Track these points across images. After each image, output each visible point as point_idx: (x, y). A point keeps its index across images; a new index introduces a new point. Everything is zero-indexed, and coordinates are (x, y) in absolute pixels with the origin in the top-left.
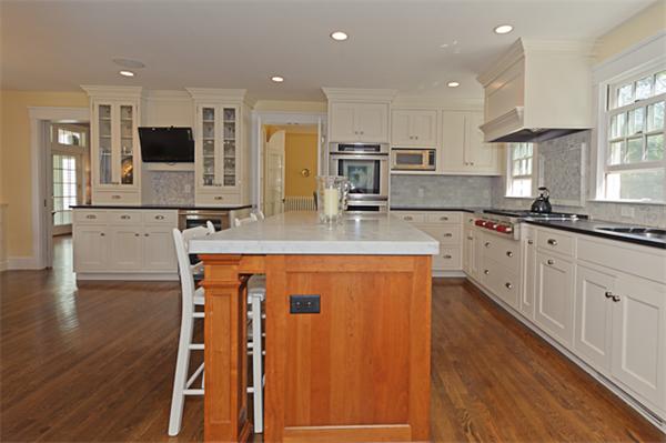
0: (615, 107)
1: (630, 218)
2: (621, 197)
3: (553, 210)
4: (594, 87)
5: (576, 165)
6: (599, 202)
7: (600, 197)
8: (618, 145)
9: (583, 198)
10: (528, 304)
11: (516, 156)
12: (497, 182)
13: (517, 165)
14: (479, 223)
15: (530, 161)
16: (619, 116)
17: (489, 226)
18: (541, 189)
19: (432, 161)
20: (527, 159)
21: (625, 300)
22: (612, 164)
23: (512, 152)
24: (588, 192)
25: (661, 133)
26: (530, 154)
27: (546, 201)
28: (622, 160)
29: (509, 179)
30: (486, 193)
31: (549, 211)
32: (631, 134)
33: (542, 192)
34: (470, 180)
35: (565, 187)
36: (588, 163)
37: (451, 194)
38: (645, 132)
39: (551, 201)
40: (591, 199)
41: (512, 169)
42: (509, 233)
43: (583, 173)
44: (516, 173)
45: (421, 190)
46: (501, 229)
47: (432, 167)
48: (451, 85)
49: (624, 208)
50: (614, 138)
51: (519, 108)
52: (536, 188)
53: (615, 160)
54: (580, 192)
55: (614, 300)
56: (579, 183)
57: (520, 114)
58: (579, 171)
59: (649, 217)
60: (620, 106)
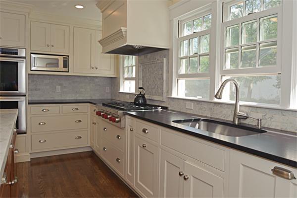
0: (182, 36)
1: (191, 109)
2: (186, 95)
3: (148, 103)
4: (171, 21)
5: (161, 72)
6: (174, 98)
7: (174, 95)
8: (184, 61)
9: (165, 95)
10: (130, 174)
11: (126, 65)
12: (114, 82)
13: (126, 70)
14: (98, 114)
15: (134, 68)
16: (184, 42)
17: (105, 116)
18: (140, 88)
19: (66, 65)
20: (132, 67)
21: (191, 179)
22: (181, 73)
23: (123, 61)
24: (168, 92)
25: (208, 55)
26: (134, 64)
27: (143, 96)
28: (186, 71)
29: (122, 80)
30: (108, 89)
31: (144, 104)
32: (191, 54)
33: (141, 90)
34: (97, 80)
35: (154, 88)
36: (168, 72)
37: (83, 90)
38: (199, 53)
39: (146, 96)
40: (169, 97)
41: (123, 74)
42: (118, 122)
43: (164, 79)
44: (126, 76)
45: (58, 87)
46: (112, 119)
47: (66, 69)
48: (77, 7)
49: (188, 103)
50: (182, 56)
51: (123, 29)
52: (138, 88)
53: (183, 71)
54: (163, 91)
55: (185, 179)
56: (163, 85)
57: (124, 33)
58: (162, 77)
59: (201, 109)
60: (185, 35)
